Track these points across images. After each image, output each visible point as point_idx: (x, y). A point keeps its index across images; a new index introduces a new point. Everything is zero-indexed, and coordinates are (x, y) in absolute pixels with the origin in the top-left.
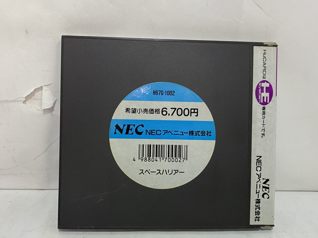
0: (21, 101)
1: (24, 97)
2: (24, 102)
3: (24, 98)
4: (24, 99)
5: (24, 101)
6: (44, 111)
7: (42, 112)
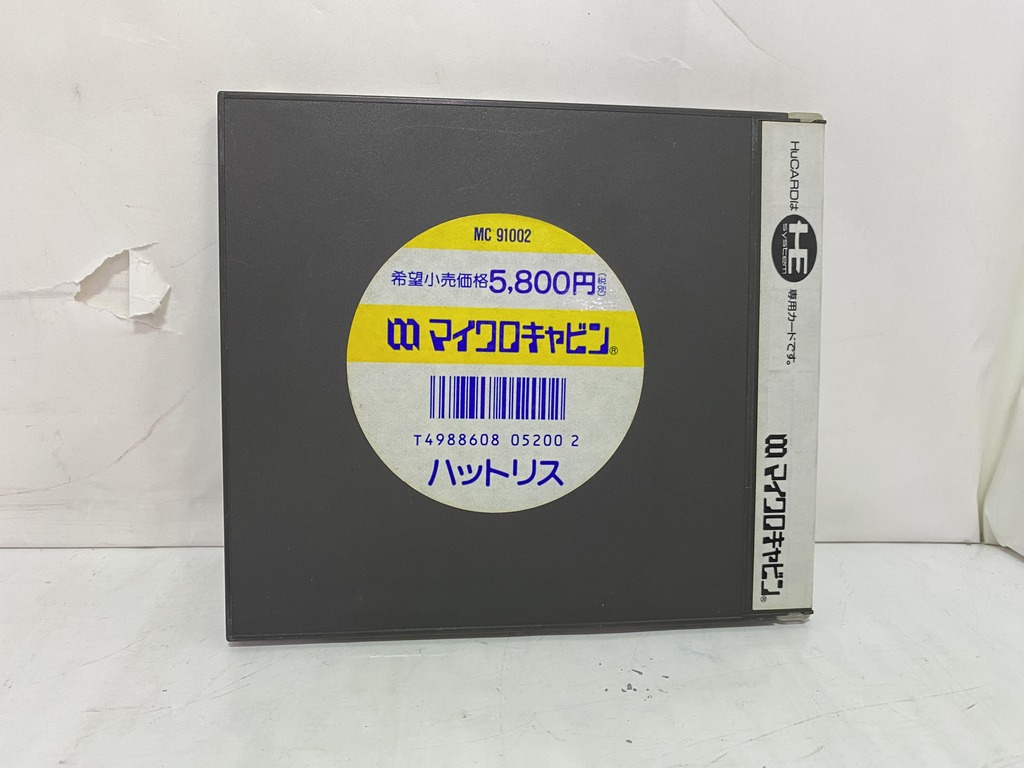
0: (70, 294)
1: (77, 282)
2: (78, 297)
3: (76, 284)
4: (78, 289)
5: (78, 294)
6: (136, 322)
7: (131, 327)
